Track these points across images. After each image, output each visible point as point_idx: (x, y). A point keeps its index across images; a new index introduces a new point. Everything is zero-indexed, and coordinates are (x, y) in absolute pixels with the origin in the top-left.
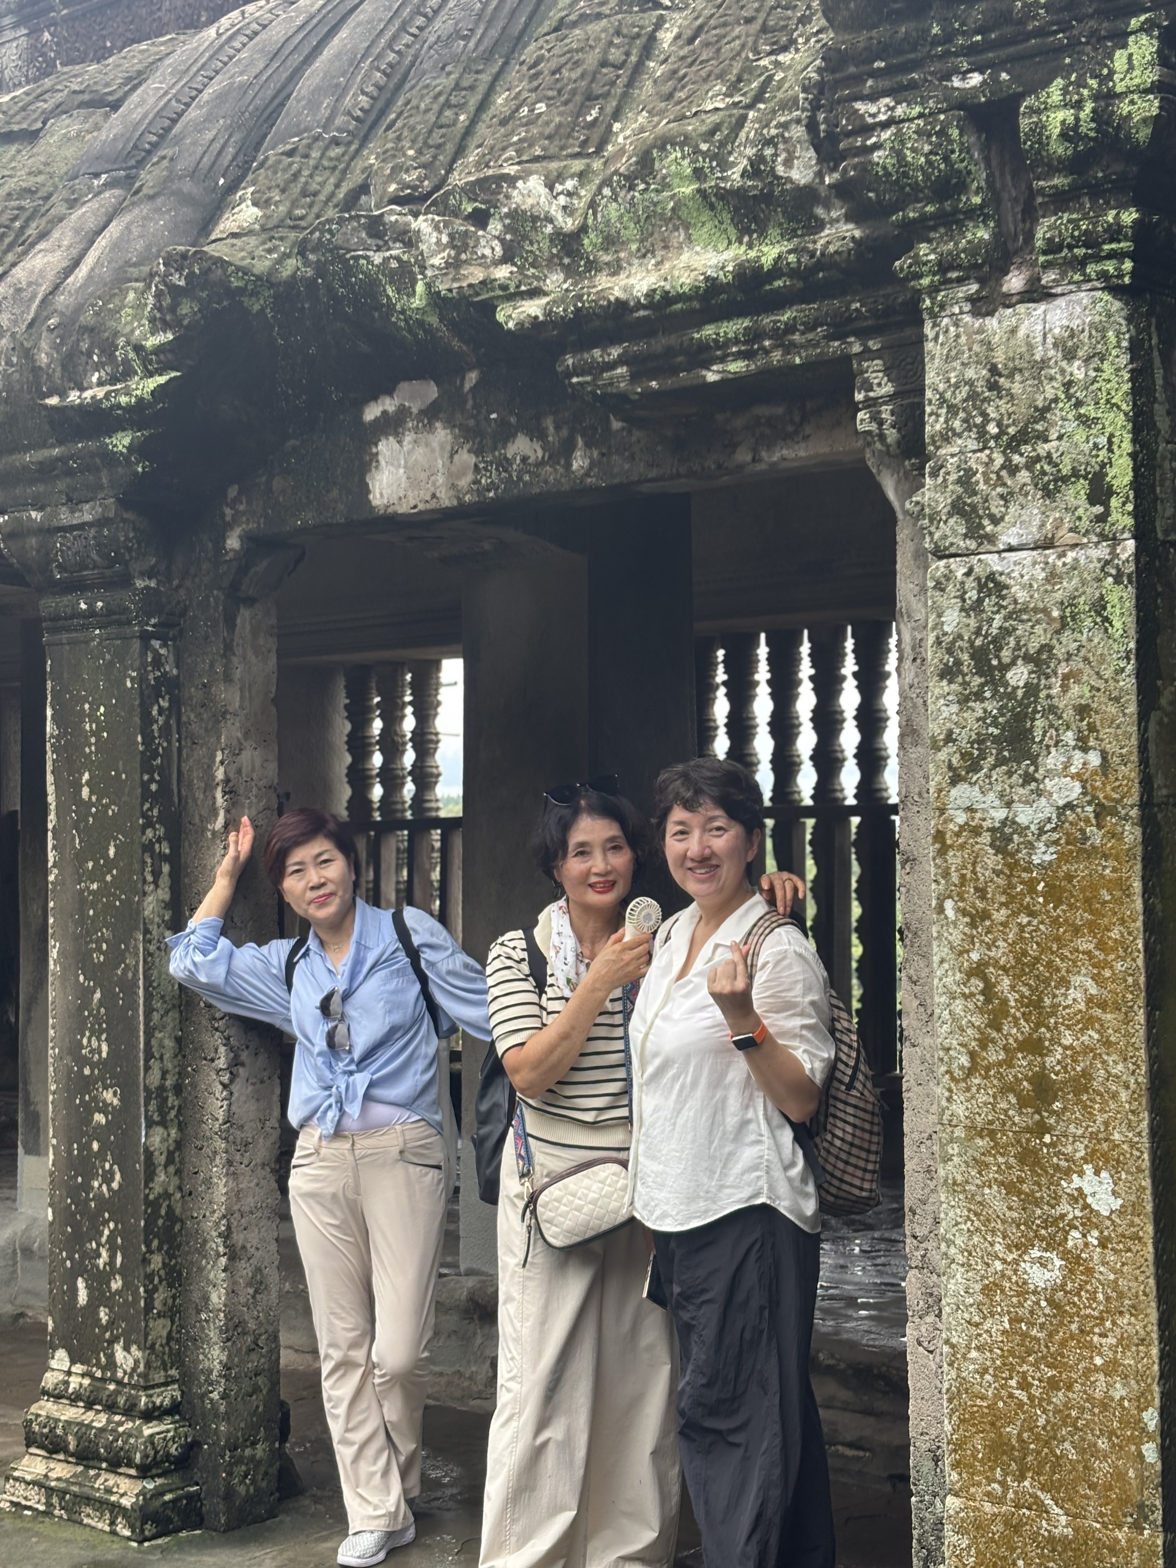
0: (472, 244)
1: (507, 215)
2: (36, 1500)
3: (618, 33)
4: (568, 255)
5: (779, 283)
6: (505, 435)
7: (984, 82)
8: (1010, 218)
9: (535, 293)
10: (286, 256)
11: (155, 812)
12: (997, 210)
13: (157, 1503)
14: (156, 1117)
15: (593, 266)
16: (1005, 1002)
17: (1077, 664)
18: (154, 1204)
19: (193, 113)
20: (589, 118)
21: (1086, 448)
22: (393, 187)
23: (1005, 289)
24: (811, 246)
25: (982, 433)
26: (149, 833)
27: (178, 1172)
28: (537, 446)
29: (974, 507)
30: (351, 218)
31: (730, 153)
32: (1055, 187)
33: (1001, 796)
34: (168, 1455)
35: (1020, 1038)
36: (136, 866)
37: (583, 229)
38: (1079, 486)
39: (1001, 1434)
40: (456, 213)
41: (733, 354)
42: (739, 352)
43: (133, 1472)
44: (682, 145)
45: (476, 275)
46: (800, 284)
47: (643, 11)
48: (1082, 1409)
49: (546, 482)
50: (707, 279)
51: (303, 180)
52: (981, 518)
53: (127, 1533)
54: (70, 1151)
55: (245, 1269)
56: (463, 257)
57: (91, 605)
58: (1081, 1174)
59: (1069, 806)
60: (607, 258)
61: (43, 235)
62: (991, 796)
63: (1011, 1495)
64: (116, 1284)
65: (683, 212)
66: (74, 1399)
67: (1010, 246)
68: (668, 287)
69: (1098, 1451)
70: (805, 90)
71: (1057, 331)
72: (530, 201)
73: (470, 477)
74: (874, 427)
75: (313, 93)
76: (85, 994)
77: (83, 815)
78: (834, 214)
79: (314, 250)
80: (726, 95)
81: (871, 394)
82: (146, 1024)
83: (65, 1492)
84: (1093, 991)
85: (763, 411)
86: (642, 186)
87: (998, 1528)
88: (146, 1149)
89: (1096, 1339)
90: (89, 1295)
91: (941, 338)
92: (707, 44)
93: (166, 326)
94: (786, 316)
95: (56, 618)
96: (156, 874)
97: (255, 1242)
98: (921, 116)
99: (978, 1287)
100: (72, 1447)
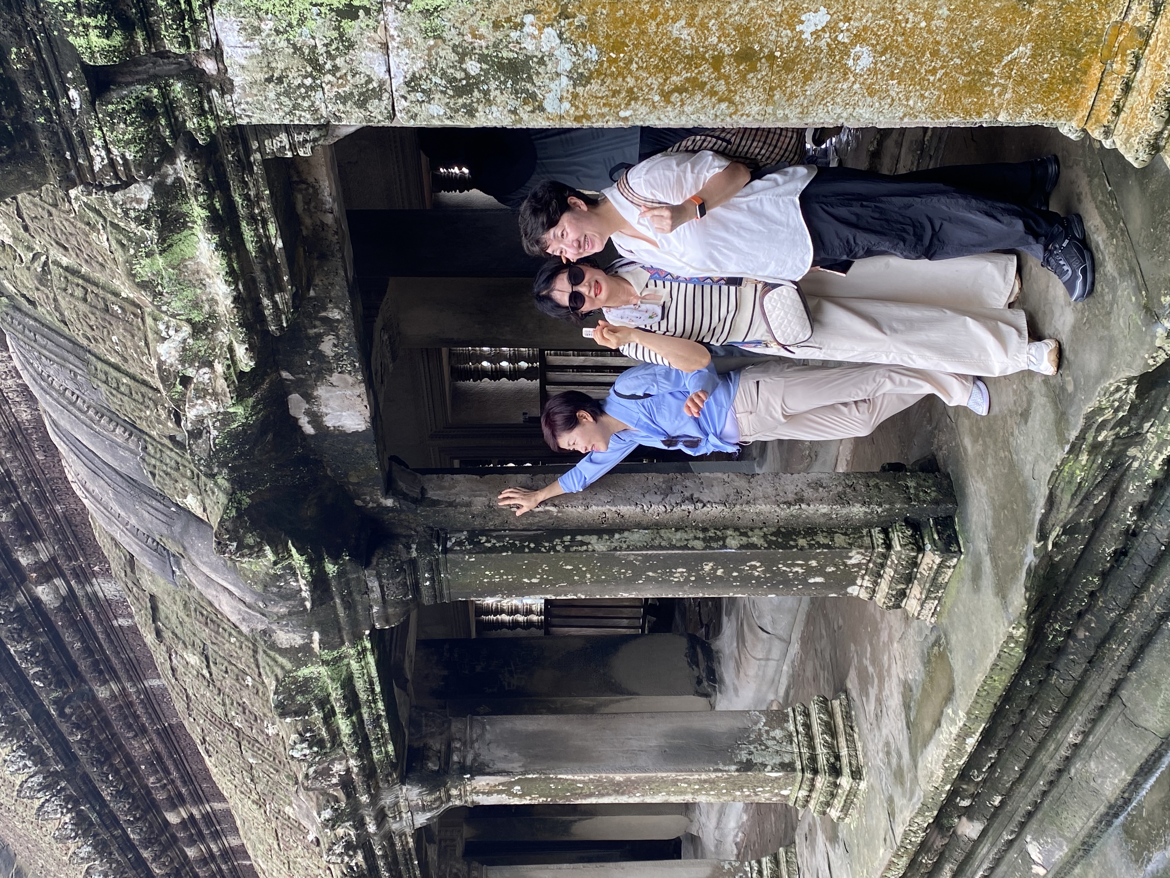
0: (202, 386)
1: (183, 365)
2: (931, 605)
3: (65, 290)
4: (205, 329)
5: (218, 205)
6: (320, 356)
7: (75, 88)
8: (167, 68)
9: (231, 349)
10: (216, 483)
11: (547, 544)
12: (161, 77)
13: (939, 543)
14: (721, 543)
15: (212, 315)
16: (687, 79)
17: (465, 29)
18: (770, 544)
19: (133, 521)
20: (120, 311)
21: (320, 21)
22: (170, 424)
23: (215, 73)
24: (193, 187)
25: (312, 88)
26: (559, 548)
27: (752, 530)
28: (326, 339)
29: (361, 94)
30: (190, 448)
31: (135, 234)
32: (144, 40)
33: (552, 79)
34: (912, 536)
35: (711, 70)
36: (578, 555)
37: (189, 321)
38: (345, 26)
39: (964, 87)
40: (184, 395)
41: (264, 232)
42: (263, 228)
43: (920, 556)
44: (131, 264)
45: (221, 384)
46: (218, 192)
47: (50, 273)
48: (953, 35)
49: (349, 334)
50: (216, 250)
51: (169, 470)
52: (368, 90)
53: (955, 560)
54: (737, 586)
55: (808, 493)
56: (210, 391)
57: (427, 579)
58: (802, 32)
59: (560, 36)
60: (207, 307)
61: (211, 604)
62: (552, 86)
63: (1002, 81)
64: (814, 563)
65: (175, 263)
66: (876, 583)
67: (186, 67)
68: (224, 273)
69: (981, 26)
70: (90, 194)
71: (241, 39)
72: (173, 352)
73: (347, 376)
74: (309, 146)
75: (116, 460)
76: (649, 579)
77: (548, 581)
78: (171, 172)
79: (211, 469)
80: (99, 233)
81: (287, 147)
82: (668, 549)
83: (929, 591)
84: (683, 22)
85: (300, 207)
86: (160, 287)
87: (1022, 90)
88: (739, 548)
89: (909, 26)
90: (819, 576)
91: (249, 113)
92: (67, 240)
93: (261, 550)
94: (238, 199)
95: (435, 596)
96: (582, 543)
97: (793, 487)
98: (100, 129)
99: (869, 99)
100: (904, 586)
